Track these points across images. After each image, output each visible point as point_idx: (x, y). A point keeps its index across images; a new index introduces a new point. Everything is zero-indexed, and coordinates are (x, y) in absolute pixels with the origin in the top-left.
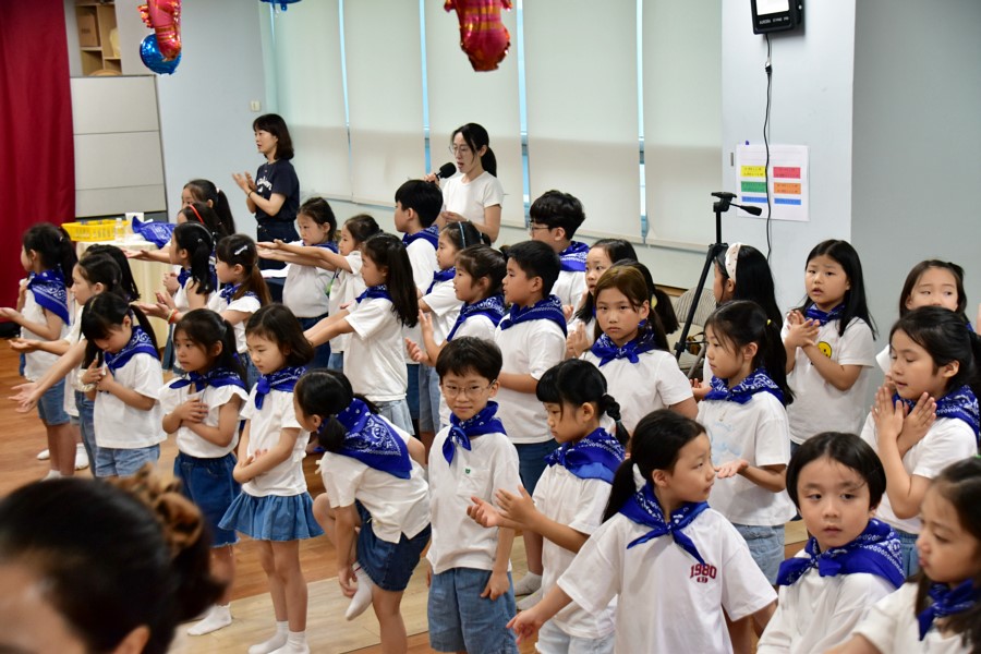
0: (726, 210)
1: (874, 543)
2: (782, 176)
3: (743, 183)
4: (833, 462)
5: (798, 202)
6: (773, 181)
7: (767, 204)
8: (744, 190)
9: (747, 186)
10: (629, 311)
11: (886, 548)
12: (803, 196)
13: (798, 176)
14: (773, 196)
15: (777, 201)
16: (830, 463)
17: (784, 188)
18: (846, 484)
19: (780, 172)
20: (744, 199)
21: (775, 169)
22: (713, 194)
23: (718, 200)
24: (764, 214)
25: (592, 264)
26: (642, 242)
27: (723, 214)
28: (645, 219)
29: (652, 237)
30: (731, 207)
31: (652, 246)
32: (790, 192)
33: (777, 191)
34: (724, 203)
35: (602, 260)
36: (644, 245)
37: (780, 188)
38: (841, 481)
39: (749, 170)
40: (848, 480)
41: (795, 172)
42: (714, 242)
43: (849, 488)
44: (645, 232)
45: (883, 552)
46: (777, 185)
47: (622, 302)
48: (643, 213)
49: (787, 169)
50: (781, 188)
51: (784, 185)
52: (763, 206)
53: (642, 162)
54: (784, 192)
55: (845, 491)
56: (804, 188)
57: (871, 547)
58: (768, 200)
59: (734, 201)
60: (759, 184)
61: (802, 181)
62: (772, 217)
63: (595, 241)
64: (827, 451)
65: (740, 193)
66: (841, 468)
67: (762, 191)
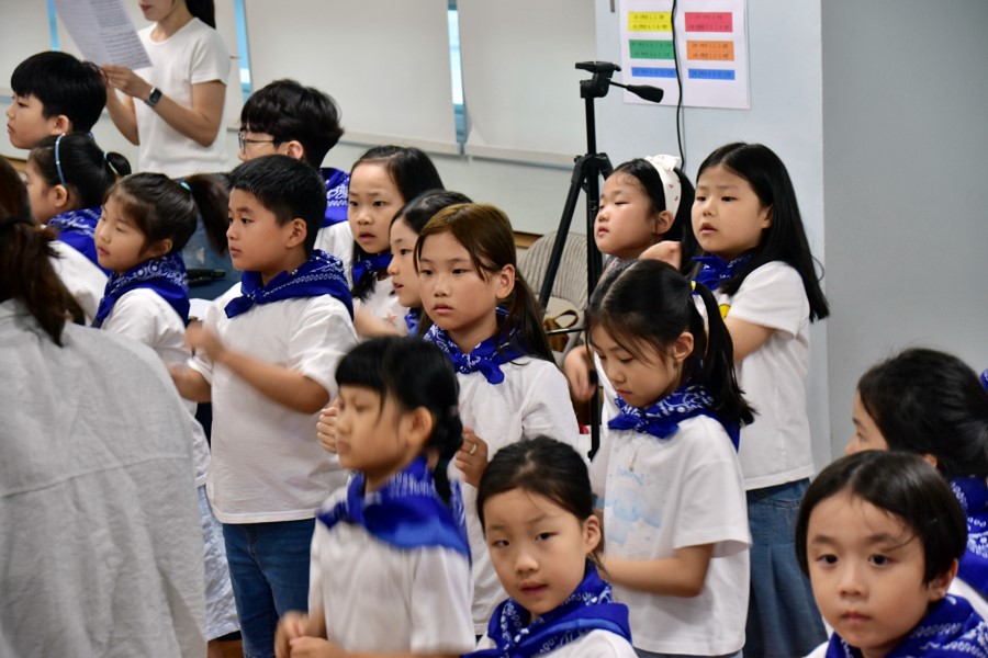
0: (603, 93)
1: (956, 637)
2: (701, 28)
3: (633, 43)
4: (857, 500)
5: (729, 75)
6: (685, 38)
7: (675, 80)
8: (634, 54)
9: (640, 48)
10: (472, 277)
11: (974, 642)
12: (738, 64)
13: (728, 28)
14: (687, 64)
15: (694, 74)
16: (851, 503)
17: (704, 50)
18: (877, 539)
19: (697, 22)
20: (637, 72)
21: (688, 15)
22: (579, 66)
23: (588, 76)
24: (670, 97)
25: (363, 197)
26: (456, 152)
27: (597, 101)
28: (462, 111)
29: (475, 142)
30: (611, 87)
31: (477, 159)
32: (715, 57)
33: (692, 56)
34: (598, 81)
35: (382, 191)
36: (461, 156)
37: (698, 50)
38: (868, 533)
39: (642, 20)
40: (880, 530)
41: (722, 21)
42: (583, 151)
43: (882, 545)
44: (462, 134)
45: (973, 650)
46: (692, 45)
47: (457, 260)
48: (458, 99)
49: (707, 16)
50: (700, 50)
51: (704, 44)
52: (667, 85)
53: (452, 7)
54: (704, 56)
55: (876, 550)
56: (739, 51)
57: (954, 646)
58: (676, 72)
59: (616, 77)
60: (661, 44)
61: (736, 36)
62: (684, 103)
63: (363, 151)
64: (850, 482)
65: (626, 62)
66: (870, 510)
67: (666, 56)
